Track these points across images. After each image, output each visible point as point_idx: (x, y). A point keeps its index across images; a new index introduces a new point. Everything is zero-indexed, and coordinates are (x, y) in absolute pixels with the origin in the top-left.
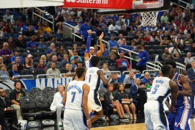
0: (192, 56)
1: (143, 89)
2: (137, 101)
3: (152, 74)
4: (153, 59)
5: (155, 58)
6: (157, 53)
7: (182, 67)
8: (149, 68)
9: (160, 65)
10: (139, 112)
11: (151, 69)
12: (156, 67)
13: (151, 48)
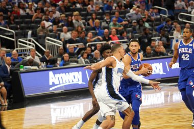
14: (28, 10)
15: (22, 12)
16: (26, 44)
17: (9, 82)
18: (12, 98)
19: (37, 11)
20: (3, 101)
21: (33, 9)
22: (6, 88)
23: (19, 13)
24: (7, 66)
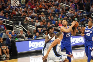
0: (39, 22)
1: (13, 40)
2: (10, 47)
3: (18, 32)
4: (18, 24)
5: (19, 23)
6: (20, 20)
7: (34, 27)
8: (16, 29)
9: (22, 27)
10: (11, 53)
11: (17, 29)
12: (20, 28)
13: (17, 18)
14: (19, 12)
15: (16, 13)
16: (18, 28)
17: (10, 46)
18: (11, 54)
19: (24, 12)
20: (7, 55)
21: (22, 11)
22: (9, 49)
23: (15, 13)
24: (10, 39)
